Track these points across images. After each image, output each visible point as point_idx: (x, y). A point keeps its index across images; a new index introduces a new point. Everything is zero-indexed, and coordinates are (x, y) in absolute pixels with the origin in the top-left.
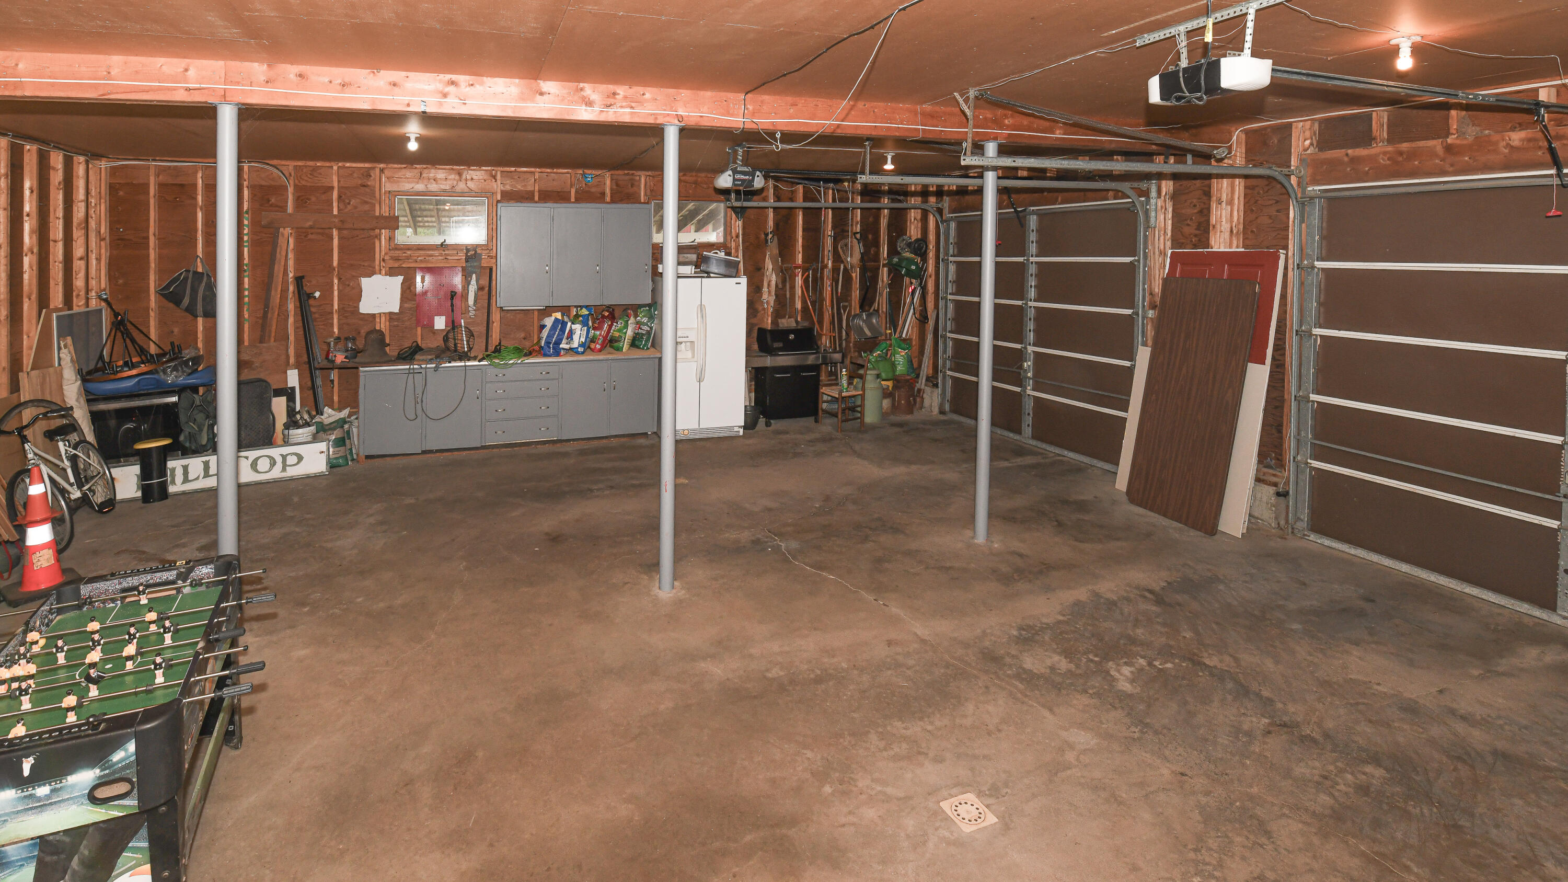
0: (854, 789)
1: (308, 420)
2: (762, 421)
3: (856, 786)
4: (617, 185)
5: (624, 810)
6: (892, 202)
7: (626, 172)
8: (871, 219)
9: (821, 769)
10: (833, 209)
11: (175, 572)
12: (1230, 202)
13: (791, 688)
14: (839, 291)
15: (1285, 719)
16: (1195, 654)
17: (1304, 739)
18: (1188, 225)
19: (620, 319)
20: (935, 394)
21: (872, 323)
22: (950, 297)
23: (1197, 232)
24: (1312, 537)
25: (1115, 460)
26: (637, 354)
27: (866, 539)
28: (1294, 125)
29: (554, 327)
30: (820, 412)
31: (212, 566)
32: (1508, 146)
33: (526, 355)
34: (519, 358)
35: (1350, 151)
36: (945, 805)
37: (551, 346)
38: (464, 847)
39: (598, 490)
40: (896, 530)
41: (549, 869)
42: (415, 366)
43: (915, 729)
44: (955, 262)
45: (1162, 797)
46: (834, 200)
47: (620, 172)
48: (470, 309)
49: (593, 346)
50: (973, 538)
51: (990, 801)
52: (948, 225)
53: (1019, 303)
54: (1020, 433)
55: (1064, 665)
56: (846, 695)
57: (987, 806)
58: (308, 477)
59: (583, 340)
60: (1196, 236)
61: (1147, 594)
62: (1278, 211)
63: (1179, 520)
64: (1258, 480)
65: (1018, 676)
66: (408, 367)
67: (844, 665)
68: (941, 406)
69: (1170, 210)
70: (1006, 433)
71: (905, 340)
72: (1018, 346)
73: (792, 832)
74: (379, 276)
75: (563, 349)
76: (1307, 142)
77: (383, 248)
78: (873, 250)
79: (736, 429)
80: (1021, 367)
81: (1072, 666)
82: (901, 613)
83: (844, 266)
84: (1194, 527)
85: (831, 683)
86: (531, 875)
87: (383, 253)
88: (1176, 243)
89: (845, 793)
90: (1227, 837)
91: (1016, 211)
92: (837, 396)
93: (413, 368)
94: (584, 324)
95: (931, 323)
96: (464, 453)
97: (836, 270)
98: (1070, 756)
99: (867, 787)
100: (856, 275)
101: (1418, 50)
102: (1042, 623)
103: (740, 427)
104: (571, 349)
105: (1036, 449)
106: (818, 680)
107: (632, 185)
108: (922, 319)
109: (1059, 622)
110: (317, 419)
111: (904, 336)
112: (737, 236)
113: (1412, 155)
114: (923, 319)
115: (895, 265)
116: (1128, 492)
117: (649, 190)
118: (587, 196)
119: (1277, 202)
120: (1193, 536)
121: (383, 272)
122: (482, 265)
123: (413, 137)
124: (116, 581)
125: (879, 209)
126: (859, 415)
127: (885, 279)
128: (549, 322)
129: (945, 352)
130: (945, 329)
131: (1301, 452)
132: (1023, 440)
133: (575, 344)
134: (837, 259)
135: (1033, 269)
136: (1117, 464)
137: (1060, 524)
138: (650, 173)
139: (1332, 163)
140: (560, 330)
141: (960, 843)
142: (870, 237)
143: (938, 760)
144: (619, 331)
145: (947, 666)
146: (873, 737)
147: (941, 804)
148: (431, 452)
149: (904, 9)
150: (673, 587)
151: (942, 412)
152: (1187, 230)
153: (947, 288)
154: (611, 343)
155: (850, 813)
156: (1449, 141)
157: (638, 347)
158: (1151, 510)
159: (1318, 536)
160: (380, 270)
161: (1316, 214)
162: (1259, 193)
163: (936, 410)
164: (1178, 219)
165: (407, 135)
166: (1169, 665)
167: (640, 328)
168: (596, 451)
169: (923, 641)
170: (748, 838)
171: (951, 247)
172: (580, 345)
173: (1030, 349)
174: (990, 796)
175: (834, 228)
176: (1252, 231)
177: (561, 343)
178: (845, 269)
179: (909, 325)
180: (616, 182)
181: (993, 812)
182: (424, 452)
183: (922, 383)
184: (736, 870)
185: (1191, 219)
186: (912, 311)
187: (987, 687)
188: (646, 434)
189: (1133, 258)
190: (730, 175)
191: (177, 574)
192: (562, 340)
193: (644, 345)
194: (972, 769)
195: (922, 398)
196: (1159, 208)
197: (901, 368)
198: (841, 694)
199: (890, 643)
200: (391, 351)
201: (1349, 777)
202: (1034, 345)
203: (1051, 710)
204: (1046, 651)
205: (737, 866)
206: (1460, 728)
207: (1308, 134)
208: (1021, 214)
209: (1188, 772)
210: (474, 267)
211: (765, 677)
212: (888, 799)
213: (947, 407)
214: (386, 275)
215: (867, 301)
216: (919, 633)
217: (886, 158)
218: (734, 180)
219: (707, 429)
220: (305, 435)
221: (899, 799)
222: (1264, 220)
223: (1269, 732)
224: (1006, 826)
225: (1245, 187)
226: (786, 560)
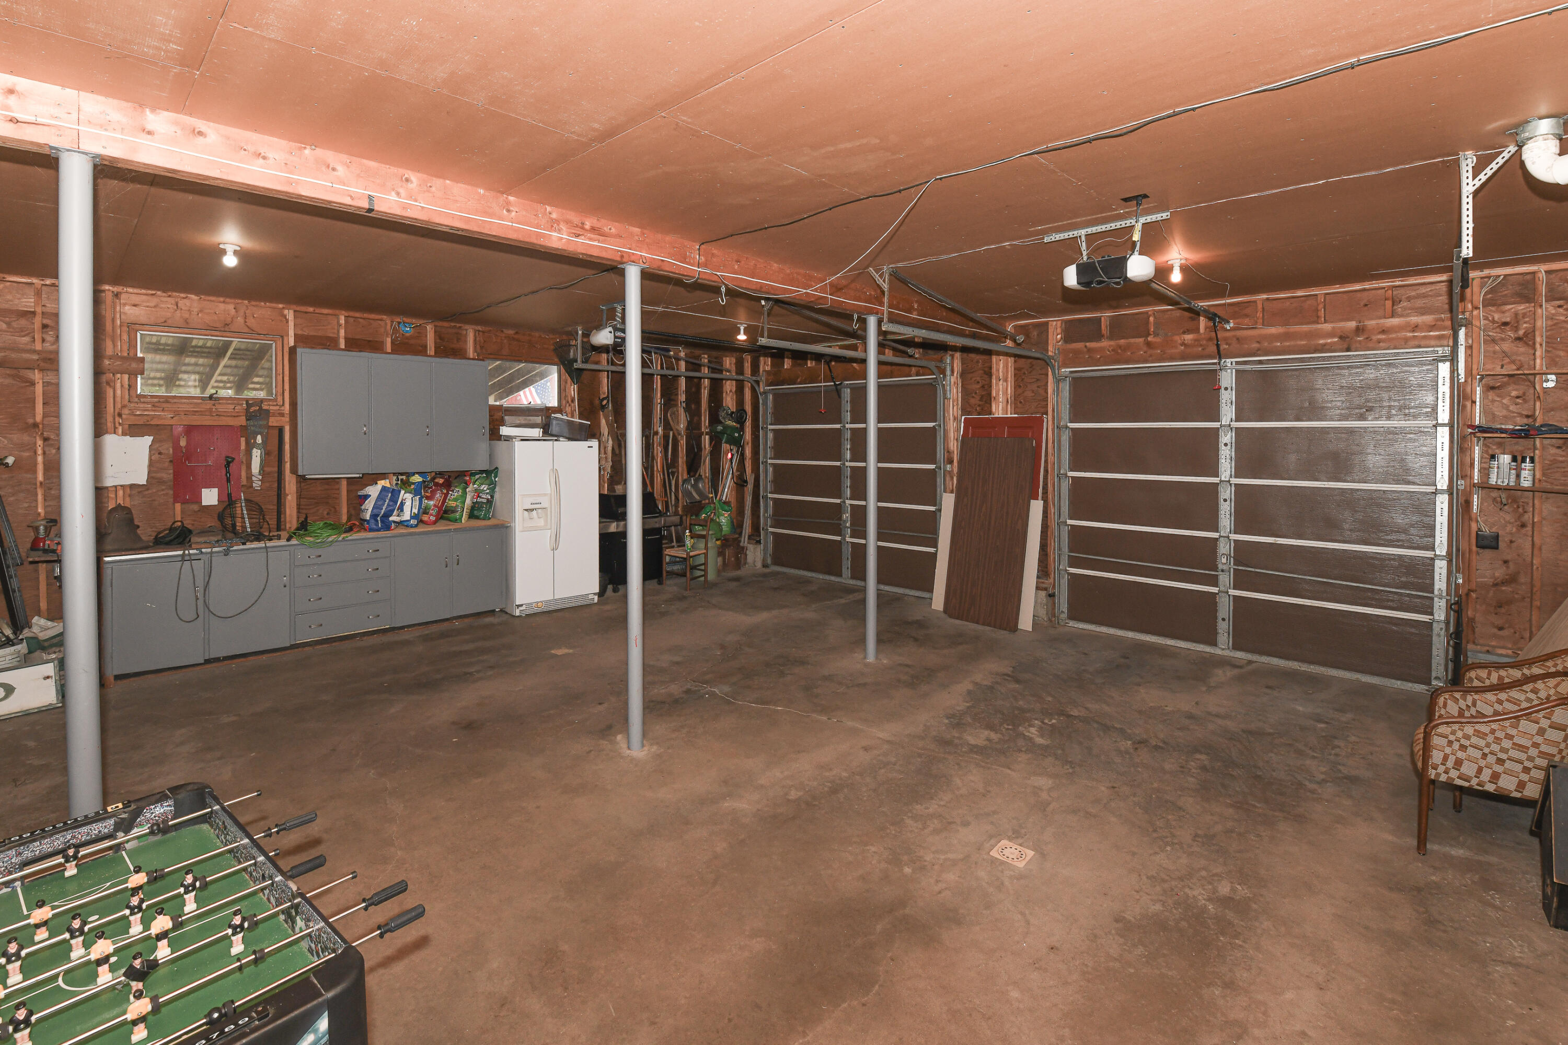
0: (926, 863)
1: (12, 636)
2: (610, 587)
3: (925, 861)
4: (441, 338)
5: (758, 945)
6: (712, 372)
7: (453, 324)
8: (693, 390)
9: (890, 857)
10: (661, 376)
11: (112, 821)
12: (1006, 380)
13: (817, 803)
14: (670, 456)
15: (1138, 738)
16: (1062, 711)
17: (1156, 747)
18: (973, 397)
19: (456, 487)
20: (758, 550)
21: (699, 487)
22: (770, 461)
23: (981, 403)
24: (1072, 623)
25: (929, 587)
26: (475, 523)
27: (782, 674)
28: (1050, 323)
29: (381, 497)
30: (664, 574)
31: (171, 802)
32: (1183, 344)
33: (346, 532)
34: (340, 534)
35: (1088, 344)
36: (994, 853)
37: (379, 519)
38: (624, 1036)
39: (478, 672)
40: (802, 662)
41: (730, 1020)
42: (191, 552)
43: (933, 807)
44: (773, 430)
45: (1113, 804)
46: (662, 368)
47: (445, 324)
48: (254, 478)
49: (425, 518)
50: (865, 658)
51: (1020, 841)
52: (766, 398)
53: (838, 464)
54: (841, 576)
55: (994, 736)
56: (864, 796)
57: (1021, 845)
58: (27, 714)
59: (415, 511)
60: (979, 406)
61: (1007, 678)
62: (1038, 387)
63: (989, 625)
64: (1038, 588)
65: (971, 751)
66: (180, 553)
67: (845, 774)
68: (764, 560)
69: (960, 385)
70: (827, 577)
71: (725, 503)
72: (838, 501)
73: (907, 911)
74: (114, 435)
75: (394, 522)
76: (1059, 336)
77: (118, 399)
78: (696, 419)
79: (591, 597)
80: (840, 518)
81: (999, 736)
82: (858, 725)
83: (673, 433)
84: (1001, 628)
85: (846, 790)
86: (718, 1032)
87: (119, 406)
88: (964, 411)
89: (923, 868)
90: (1164, 817)
91: (835, 384)
92: (685, 556)
93: (189, 555)
94: (416, 493)
95: (750, 487)
96: (264, 657)
97: (666, 437)
98: (1044, 796)
99: (934, 858)
100: (683, 442)
101: (1184, 269)
102: (958, 711)
103: (595, 594)
104: (401, 522)
105: (856, 587)
106: (834, 791)
107: (458, 340)
108: (739, 482)
109: (968, 707)
110: (26, 633)
111: (724, 499)
112: (573, 401)
113: (1125, 348)
114: (741, 483)
115: (718, 432)
116: (946, 610)
117: (478, 347)
118: (405, 347)
119: (1038, 380)
120: (1002, 634)
121: (120, 430)
122: (270, 424)
123: (230, 249)
124: (13, 852)
125: (700, 378)
126: (703, 573)
127: (707, 446)
128: (373, 491)
129: (766, 511)
130: (765, 490)
131: (1062, 563)
132: (843, 581)
133: (406, 516)
134: (667, 426)
135: (848, 435)
136: (932, 591)
137: (916, 640)
138: (479, 328)
139: (1076, 352)
140: (390, 500)
141: (1021, 876)
142: (693, 406)
143: (966, 824)
144: (455, 500)
145: (920, 756)
146: (909, 822)
147: (991, 853)
148: (217, 660)
149: (941, 179)
150: (643, 746)
151: (765, 566)
152: (972, 401)
153: (766, 453)
154: (445, 514)
155: (937, 881)
156: (1149, 339)
157: (477, 518)
158: (967, 620)
159: (1075, 622)
160: (115, 428)
161: (1066, 387)
162: (1024, 373)
163: (759, 565)
164: (966, 393)
165: (221, 246)
166: (1054, 721)
167: (478, 496)
168: (443, 635)
169: (888, 742)
170: (879, 927)
171: (769, 416)
172: (412, 517)
173: (848, 502)
174: (1017, 838)
175: (662, 396)
176: (1021, 402)
177: (391, 515)
178: (674, 435)
179: (727, 489)
180: (439, 336)
181: (1028, 847)
182: (207, 662)
183: (745, 540)
184: (890, 955)
185: (976, 393)
186: (730, 476)
187: (958, 764)
188: (494, 611)
189: (934, 424)
190: (611, 332)
191: (116, 824)
192: (393, 511)
193: (485, 515)
194: (992, 823)
195: (746, 555)
196: (952, 383)
197: (726, 529)
198: (860, 797)
199: (866, 749)
200: (146, 533)
201: (1192, 763)
202: (851, 499)
203: (1009, 769)
204: (976, 729)
205: (888, 951)
206: (1220, 721)
207: (1059, 330)
208: (839, 387)
209: (1115, 785)
210: (260, 426)
211: (789, 800)
212: (954, 863)
213: (769, 561)
214: (124, 434)
215: (693, 466)
216: (881, 736)
217: (739, 329)
218: (615, 337)
219: (561, 599)
220: (8, 658)
221: (962, 860)
222: (1029, 394)
223: (1136, 749)
224: (1042, 854)
225: (1015, 369)
226: (729, 703)
